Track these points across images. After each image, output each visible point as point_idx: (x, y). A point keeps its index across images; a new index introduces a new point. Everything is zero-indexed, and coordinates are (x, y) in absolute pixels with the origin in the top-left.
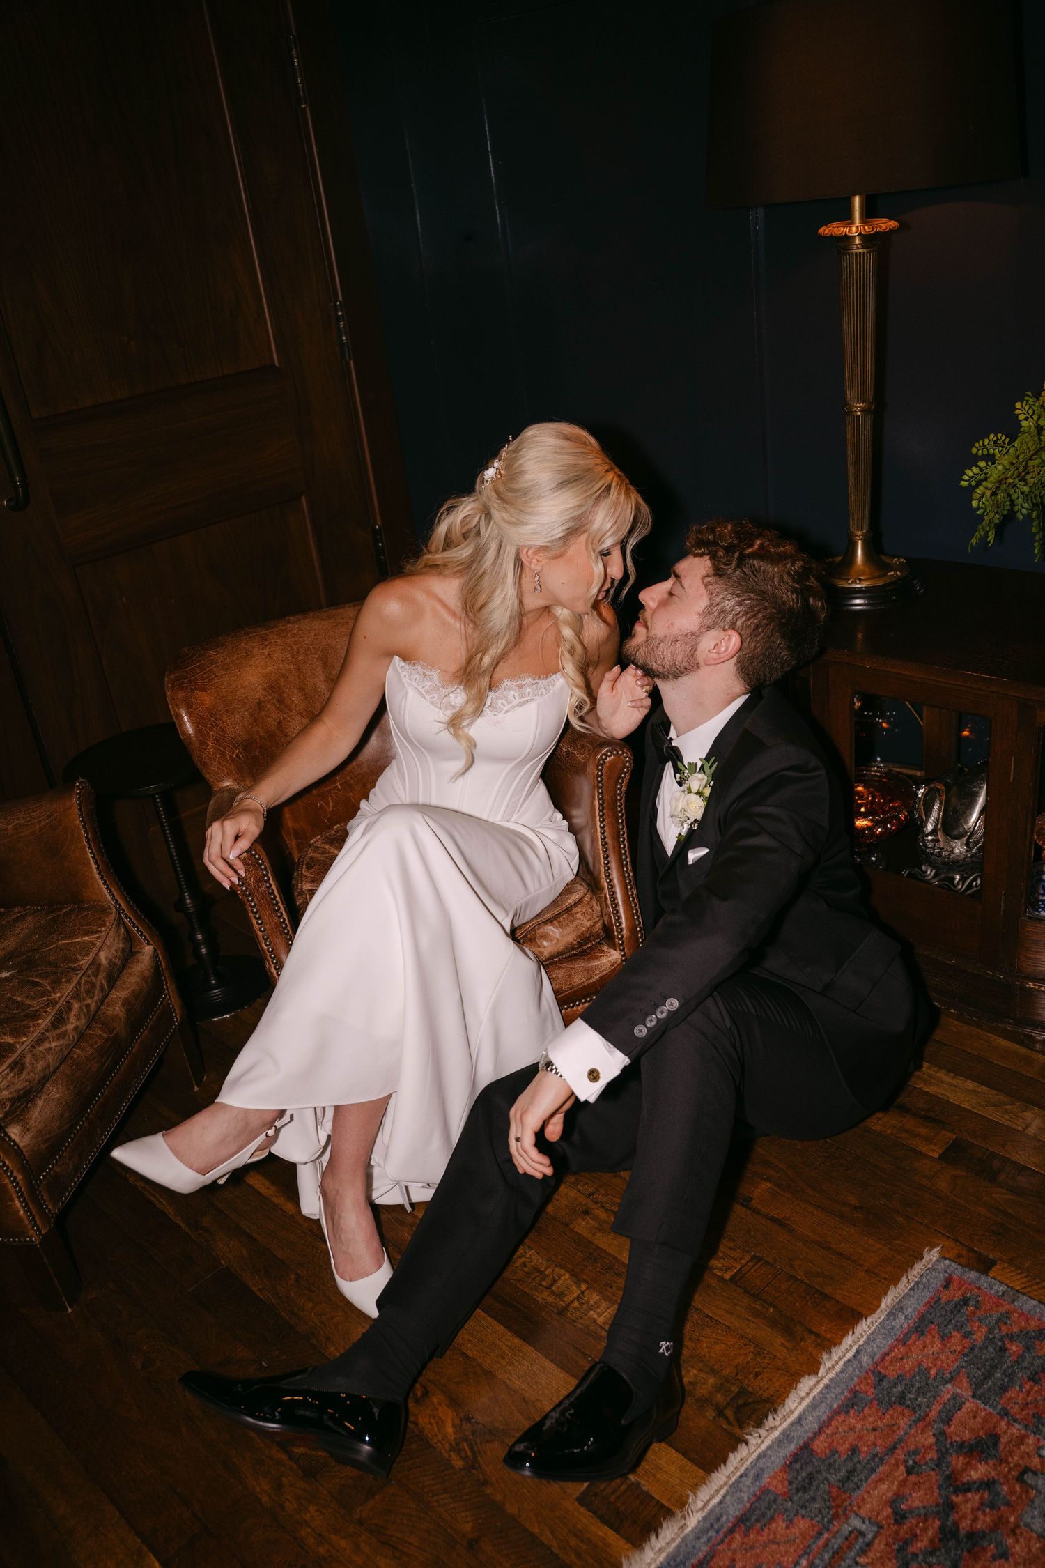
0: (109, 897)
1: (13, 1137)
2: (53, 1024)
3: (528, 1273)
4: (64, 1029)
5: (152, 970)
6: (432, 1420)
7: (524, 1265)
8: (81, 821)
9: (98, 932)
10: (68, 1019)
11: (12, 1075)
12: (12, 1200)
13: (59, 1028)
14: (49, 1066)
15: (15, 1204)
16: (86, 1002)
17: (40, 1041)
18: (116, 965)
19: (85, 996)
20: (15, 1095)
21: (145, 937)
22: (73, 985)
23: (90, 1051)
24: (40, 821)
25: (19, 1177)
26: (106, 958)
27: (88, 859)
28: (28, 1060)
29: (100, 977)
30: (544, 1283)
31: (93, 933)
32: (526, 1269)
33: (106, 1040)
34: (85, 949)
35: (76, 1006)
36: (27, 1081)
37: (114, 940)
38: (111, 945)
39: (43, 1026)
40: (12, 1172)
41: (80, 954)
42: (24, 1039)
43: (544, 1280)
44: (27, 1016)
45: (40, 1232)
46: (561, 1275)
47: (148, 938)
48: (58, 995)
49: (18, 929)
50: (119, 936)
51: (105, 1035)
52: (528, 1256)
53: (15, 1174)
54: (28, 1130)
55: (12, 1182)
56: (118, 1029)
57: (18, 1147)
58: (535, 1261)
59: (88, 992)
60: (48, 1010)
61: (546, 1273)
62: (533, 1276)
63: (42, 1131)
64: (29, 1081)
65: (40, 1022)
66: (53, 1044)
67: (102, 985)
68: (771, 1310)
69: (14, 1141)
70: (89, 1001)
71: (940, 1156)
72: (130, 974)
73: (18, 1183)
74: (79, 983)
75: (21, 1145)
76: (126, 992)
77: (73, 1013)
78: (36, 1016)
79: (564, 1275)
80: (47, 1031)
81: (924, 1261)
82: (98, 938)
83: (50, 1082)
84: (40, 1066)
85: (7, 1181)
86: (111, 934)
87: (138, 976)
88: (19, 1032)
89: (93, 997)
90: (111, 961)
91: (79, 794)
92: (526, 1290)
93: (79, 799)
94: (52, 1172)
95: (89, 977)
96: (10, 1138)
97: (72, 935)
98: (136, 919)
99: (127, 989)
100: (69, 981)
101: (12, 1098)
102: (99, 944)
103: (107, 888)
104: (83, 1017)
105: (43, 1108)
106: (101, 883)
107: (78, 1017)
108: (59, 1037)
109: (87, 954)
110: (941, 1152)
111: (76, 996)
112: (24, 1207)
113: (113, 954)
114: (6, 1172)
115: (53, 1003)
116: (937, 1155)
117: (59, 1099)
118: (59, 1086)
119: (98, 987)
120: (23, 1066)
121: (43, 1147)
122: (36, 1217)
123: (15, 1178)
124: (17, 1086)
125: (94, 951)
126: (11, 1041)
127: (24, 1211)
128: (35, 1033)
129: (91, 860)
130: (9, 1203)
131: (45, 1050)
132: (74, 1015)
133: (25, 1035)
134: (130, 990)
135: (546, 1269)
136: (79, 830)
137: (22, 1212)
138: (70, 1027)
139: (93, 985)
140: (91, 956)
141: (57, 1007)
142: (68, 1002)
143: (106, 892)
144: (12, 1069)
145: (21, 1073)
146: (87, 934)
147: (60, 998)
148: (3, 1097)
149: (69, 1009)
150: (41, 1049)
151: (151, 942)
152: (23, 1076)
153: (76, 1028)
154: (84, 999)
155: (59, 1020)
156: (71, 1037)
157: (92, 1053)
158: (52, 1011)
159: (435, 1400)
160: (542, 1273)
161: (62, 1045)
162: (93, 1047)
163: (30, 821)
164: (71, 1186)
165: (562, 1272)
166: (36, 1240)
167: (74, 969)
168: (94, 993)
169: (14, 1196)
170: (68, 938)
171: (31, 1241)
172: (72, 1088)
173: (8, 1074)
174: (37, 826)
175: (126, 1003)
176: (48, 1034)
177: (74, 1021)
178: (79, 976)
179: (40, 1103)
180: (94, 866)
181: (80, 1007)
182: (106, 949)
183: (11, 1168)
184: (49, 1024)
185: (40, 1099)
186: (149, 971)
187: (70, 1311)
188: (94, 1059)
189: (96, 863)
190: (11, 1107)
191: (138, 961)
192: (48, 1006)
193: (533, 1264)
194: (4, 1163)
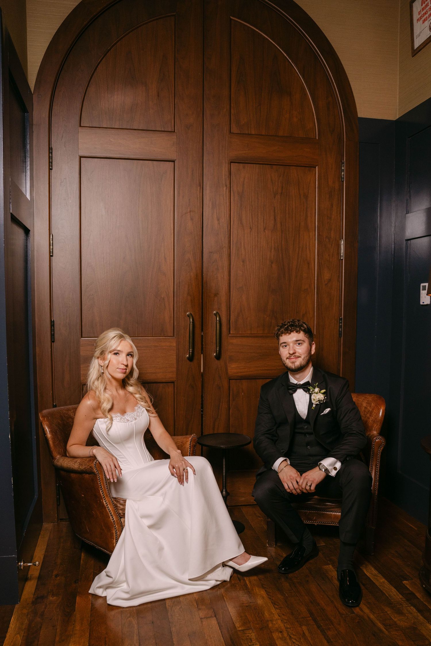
3: (247, 639)
7: (248, 636)
8: (189, 447)
12: (113, 539)
30: (249, 644)
32: (247, 637)
40: (117, 530)
43: (250, 643)
46: (257, 644)
52: (251, 634)
55: (116, 533)
58: (252, 637)
61: (253, 641)
69: (121, 522)
79: (258, 645)
85: (114, 532)
91: (192, 438)
92: (242, 643)
96: (121, 521)
114: (115, 529)
123: (117, 532)
130: (113, 540)
160: (251, 641)
165: (258, 643)
169: (115, 538)
193: (251, 637)
194: (115, 526)
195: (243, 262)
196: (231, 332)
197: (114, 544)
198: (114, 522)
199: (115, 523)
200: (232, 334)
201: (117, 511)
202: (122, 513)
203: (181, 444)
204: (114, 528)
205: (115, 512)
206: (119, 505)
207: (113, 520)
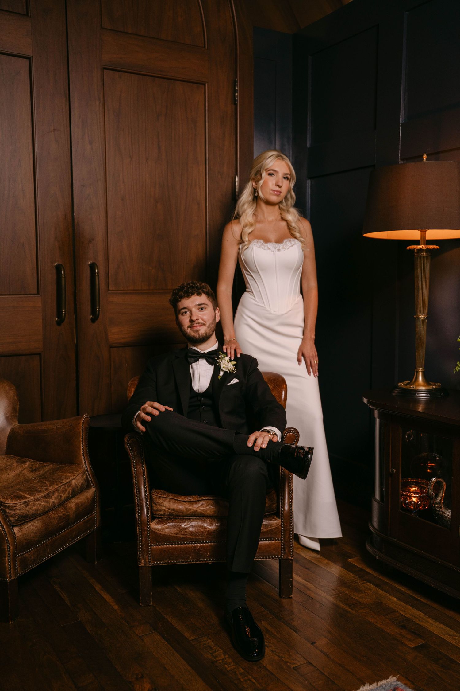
0: (84, 464)
1: (15, 530)
2: (45, 496)
3: (205, 647)
4: (49, 500)
5: (92, 498)
6: (140, 687)
7: (205, 644)
8: (82, 430)
9: (75, 473)
10: (52, 497)
11: (23, 505)
12: (5, 557)
13: (47, 499)
14: (38, 510)
15: (6, 559)
16: (61, 495)
17: (38, 500)
18: (78, 487)
19: (61, 492)
20: (21, 514)
21: (93, 484)
22: (58, 486)
23: (56, 515)
24: (67, 427)
25: (11, 548)
26: (75, 483)
27: (80, 446)
28: (31, 504)
29: (70, 488)
30: (210, 652)
31: (73, 473)
33: (64, 515)
34: (67, 478)
35: (57, 494)
36: (27, 511)
37: (80, 478)
38: (78, 479)
39: (41, 495)
40: (9, 544)
41: (65, 478)
42: (32, 497)
43: (211, 650)
44: (36, 491)
45: (11, 577)
46: (219, 651)
47: (94, 485)
48: (51, 488)
49: (45, 468)
50: (82, 478)
51: (64, 513)
52: (208, 641)
53: (10, 546)
54: (21, 531)
55: (8, 549)
56: (70, 513)
57: (15, 536)
59: (63, 491)
60: (45, 492)
61: (213, 648)
62: (207, 648)
63: (26, 534)
64: (28, 511)
65: (40, 494)
66: (43, 503)
67: (69, 492)
68: (306, 682)
69: (15, 533)
70: (62, 495)
71: (413, 648)
72: (82, 495)
73: (10, 550)
74: (60, 486)
75: (17, 535)
76: (78, 501)
77: (54, 496)
78: (40, 492)
79: (220, 650)
80: (42, 497)
81: (388, 680)
82: (74, 475)
83: (36, 519)
84: (35, 508)
85: (6, 547)
86: (80, 475)
87: (85, 497)
88: (31, 494)
89: (64, 494)
90: (76, 485)
91: (84, 419)
92: (202, 652)
93: (84, 421)
94: (24, 555)
95: (65, 486)
96: (13, 531)
97: (65, 472)
98: (92, 476)
99: (79, 500)
100: (57, 485)
101: (20, 515)
102: (73, 477)
103: (84, 460)
104: (58, 499)
105: (30, 526)
106: (82, 457)
107: (56, 498)
108: (45, 502)
109: (68, 479)
110: (415, 646)
111: (58, 490)
112: (9, 562)
113: (78, 483)
115: (48, 490)
116: (412, 647)
117: (37, 526)
118: (39, 522)
119: (67, 492)
120: (28, 505)
121: (25, 541)
122: (12, 570)
123: (10, 547)
124: (23, 511)
125: (71, 479)
126: (27, 496)
127: (8, 564)
128: (37, 496)
129: (81, 447)
130: (4, 558)
131: (39, 504)
132: (55, 497)
133: (33, 496)
134: (80, 501)
135: (213, 647)
136: (80, 433)
137: (7, 564)
138: (51, 501)
139: (66, 490)
140: (69, 480)
141: (49, 491)
142: (54, 491)
143: (83, 462)
144: (24, 504)
145: (27, 507)
146: (70, 473)
147: (51, 489)
148: (17, 513)
149: (53, 494)
150: (37, 503)
151: (95, 487)
152: (27, 508)
153: (53, 502)
154: (60, 493)
155: (48, 496)
156: (50, 505)
157: (56, 517)
158: (46, 492)
159: (145, 680)
160: (211, 648)
161: (46, 505)
162: (57, 514)
163: (63, 427)
164: (30, 567)
166: (9, 580)
167: (61, 482)
168: (65, 493)
169: (7, 555)
170: (63, 473)
171: (6, 580)
172: (44, 525)
173: (21, 505)
174: (65, 429)
175: (77, 504)
176: (42, 499)
177: (53, 499)
178: (61, 484)
179: (29, 524)
180: (82, 450)
181: (58, 496)
182: (77, 480)
183: (9, 542)
184: (44, 496)
185: (30, 523)
186: (90, 497)
187: (10, 623)
188: (56, 519)
189: (83, 449)
190: (18, 518)
191: (87, 492)
192: (45, 490)
193: (209, 644)
194: (8, 539)
195: (123, 200)
196: (110, 288)
197: (6, 563)
198: (5, 533)
199: (7, 535)
200: (112, 290)
201: (7, 519)
202: (13, 520)
203: (69, 428)
204: (6, 542)
205: (5, 521)
206: (8, 511)
207: (4, 531)
